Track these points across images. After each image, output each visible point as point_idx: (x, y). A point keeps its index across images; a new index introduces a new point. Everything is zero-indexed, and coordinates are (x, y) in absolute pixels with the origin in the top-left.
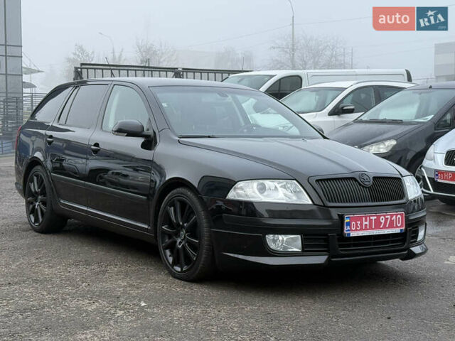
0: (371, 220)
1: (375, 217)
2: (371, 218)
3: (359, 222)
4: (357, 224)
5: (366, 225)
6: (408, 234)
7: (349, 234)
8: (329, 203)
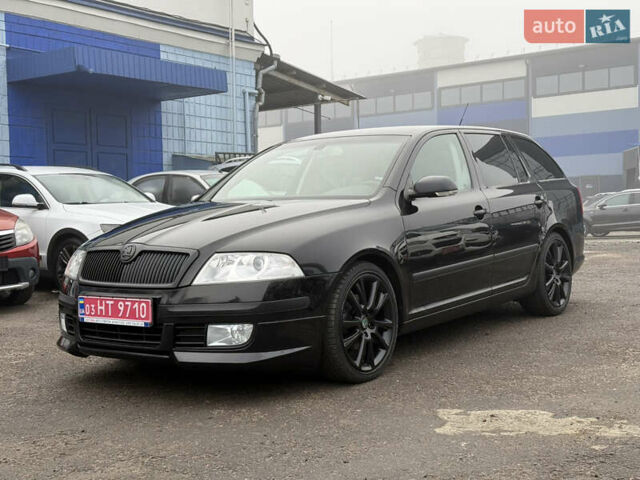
0: (107, 305)
1: (112, 302)
2: (107, 302)
3: (93, 306)
4: (91, 308)
5: (101, 310)
6: (163, 331)
7: (83, 319)
8: (81, 280)
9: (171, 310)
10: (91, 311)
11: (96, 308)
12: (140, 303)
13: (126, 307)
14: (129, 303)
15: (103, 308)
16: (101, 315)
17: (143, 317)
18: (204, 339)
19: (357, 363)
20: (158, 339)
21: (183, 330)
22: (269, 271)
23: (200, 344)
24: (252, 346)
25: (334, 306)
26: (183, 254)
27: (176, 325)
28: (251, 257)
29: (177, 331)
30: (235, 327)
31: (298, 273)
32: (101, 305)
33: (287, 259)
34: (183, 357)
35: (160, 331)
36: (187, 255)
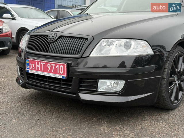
0: (41, 65)
1: (44, 64)
2: (41, 63)
3: (34, 65)
4: (32, 65)
5: (38, 67)
6: (73, 81)
7: (28, 71)
8: (27, 50)
10: (33, 67)
11: (35, 66)
12: (60, 65)
13: (52, 67)
14: (54, 65)
15: (39, 66)
16: (38, 70)
17: (62, 73)
18: (96, 87)
19: (172, 99)
20: (70, 85)
21: (84, 82)
23: (94, 90)
24: (124, 93)
26: (84, 38)
27: (79, 79)
28: (123, 41)
29: (80, 82)
30: (113, 82)
32: (38, 64)
34: (84, 96)
35: (71, 81)
36: (87, 39)
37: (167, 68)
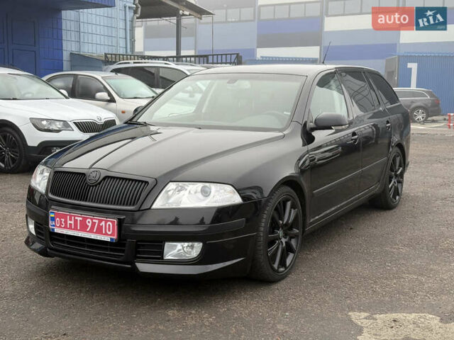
0: (76, 221)
1: (81, 219)
2: (76, 218)
3: (63, 220)
4: (61, 221)
5: (71, 224)
6: (127, 245)
7: (53, 229)
8: (50, 195)
9: (133, 229)
10: (61, 224)
11: (66, 222)
12: (106, 222)
13: (94, 224)
14: (97, 221)
15: (72, 222)
16: (70, 228)
17: (110, 233)
18: (162, 253)
19: (276, 266)
20: (123, 251)
21: (143, 245)
22: (215, 199)
23: (158, 257)
24: (201, 260)
25: (263, 224)
26: (142, 182)
27: (137, 242)
28: (200, 185)
29: (138, 246)
30: (186, 244)
31: (237, 199)
32: (71, 220)
33: (229, 188)
34: (144, 267)
35: (124, 245)
36: (147, 182)
37: (264, 220)
